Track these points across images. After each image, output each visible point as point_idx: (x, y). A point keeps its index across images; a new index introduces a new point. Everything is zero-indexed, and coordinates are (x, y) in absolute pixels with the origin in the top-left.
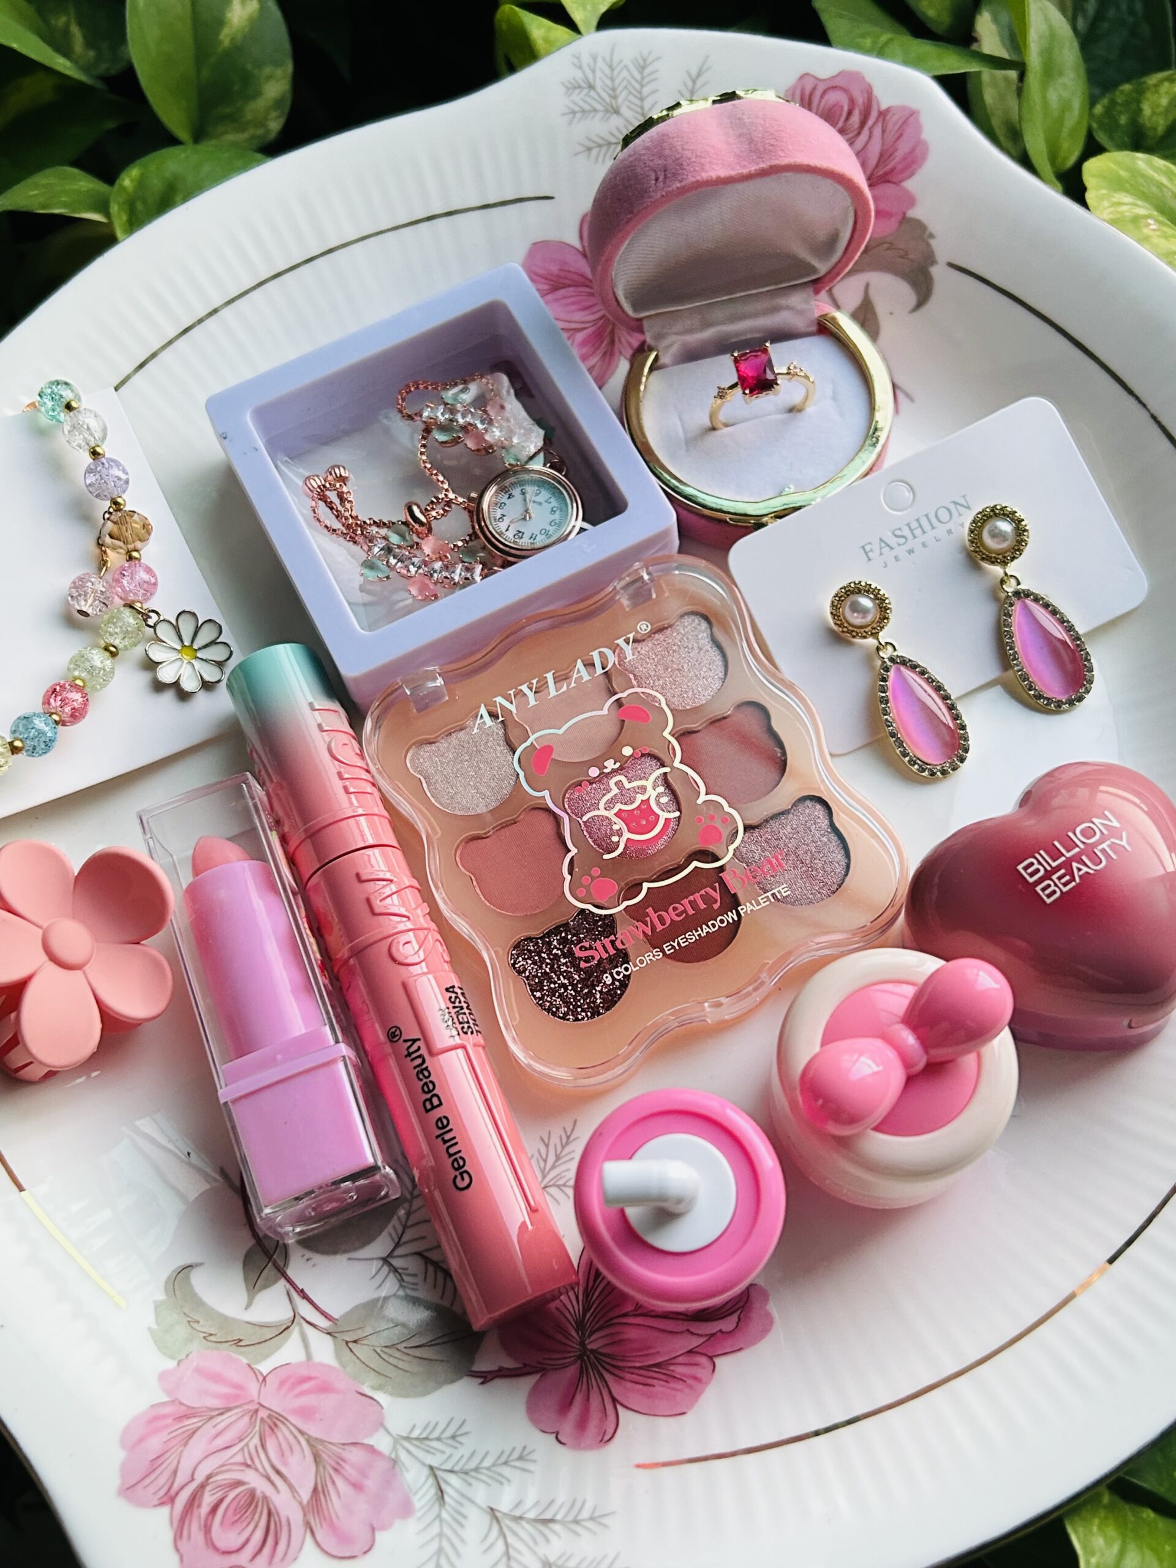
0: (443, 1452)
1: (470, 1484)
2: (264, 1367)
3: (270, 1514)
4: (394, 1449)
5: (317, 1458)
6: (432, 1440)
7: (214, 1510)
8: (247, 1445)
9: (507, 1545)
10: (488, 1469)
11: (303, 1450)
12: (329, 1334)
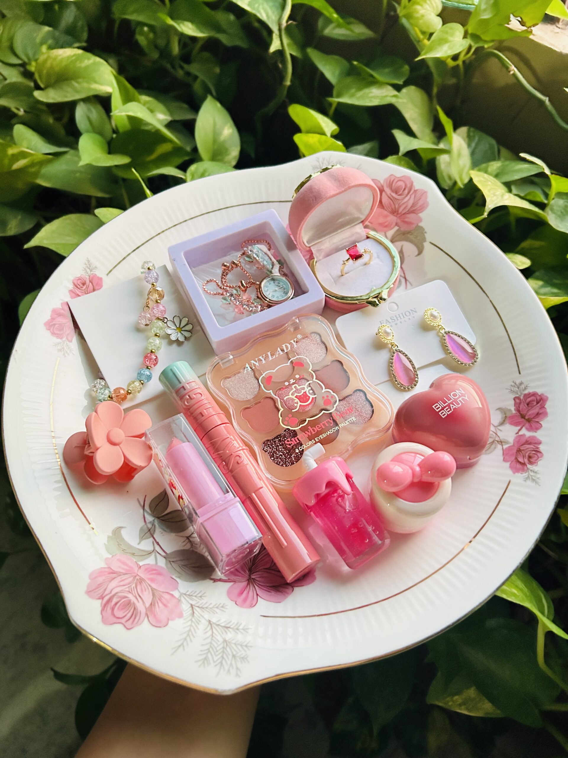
0: (196, 601)
1: (203, 612)
2: (141, 563)
3: (135, 608)
4: (180, 596)
5: (153, 595)
6: (193, 596)
7: (116, 604)
8: (131, 586)
9: (213, 632)
10: (211, 608)
11: (149, 591)
12: (164, 557)
